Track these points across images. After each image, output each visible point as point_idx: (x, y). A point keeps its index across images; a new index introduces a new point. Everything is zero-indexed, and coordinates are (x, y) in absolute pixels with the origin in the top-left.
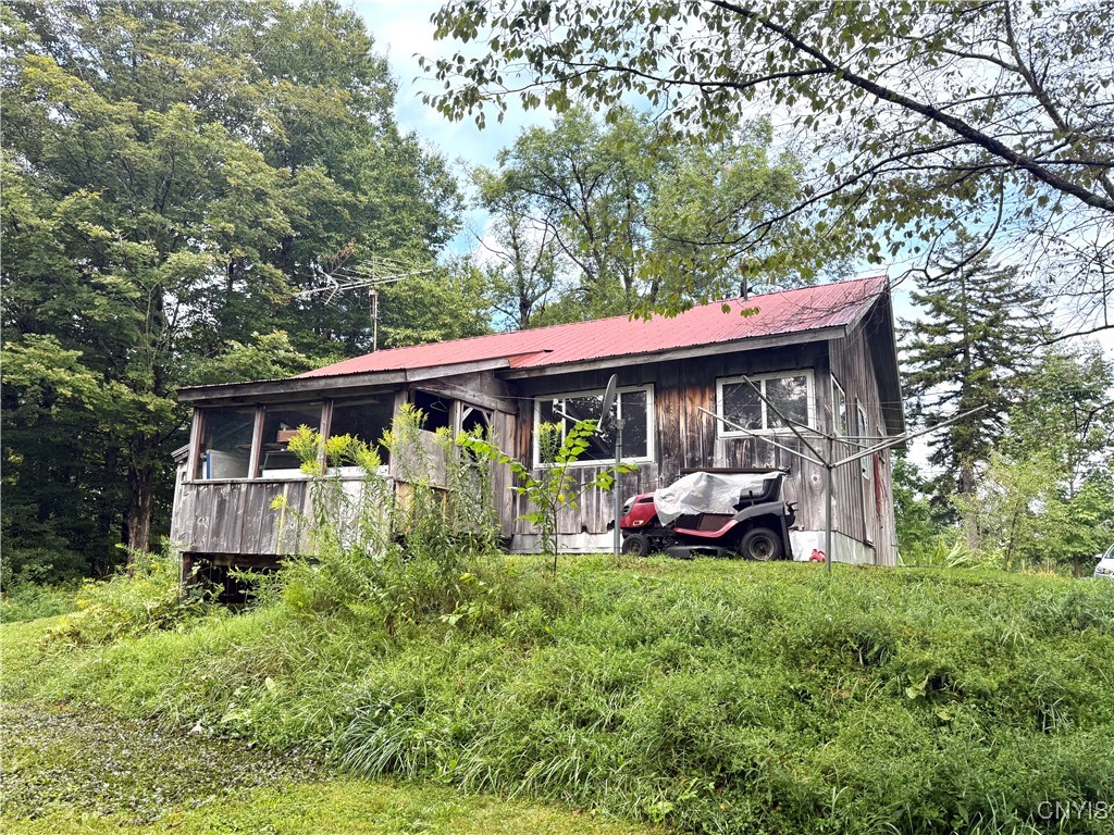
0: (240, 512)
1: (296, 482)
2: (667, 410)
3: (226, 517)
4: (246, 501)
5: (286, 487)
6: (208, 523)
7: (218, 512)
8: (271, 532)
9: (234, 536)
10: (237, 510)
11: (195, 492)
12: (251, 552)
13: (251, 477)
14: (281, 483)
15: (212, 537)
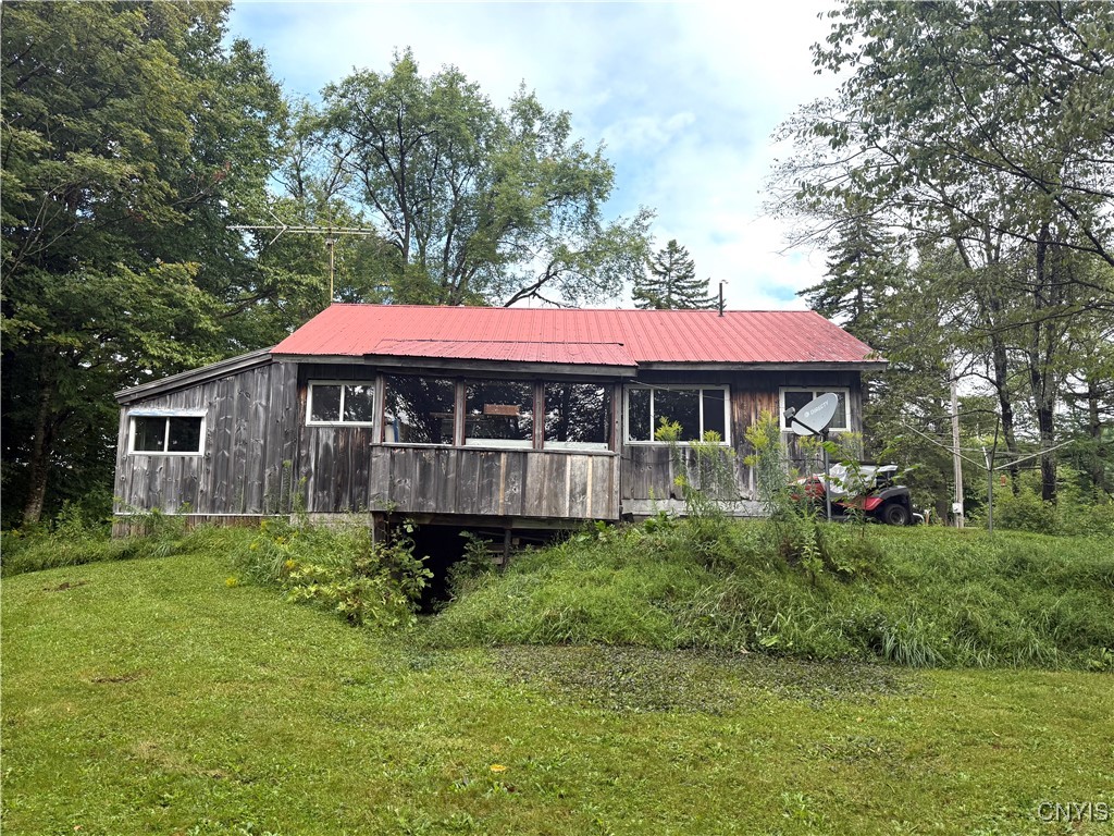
0: (451, 476)
1: (516, 452)
2: (741, 407)
3: (433, 478)
4: (458, 466)
5: (503, 456)
6: (409, 484)
7: (421, 475)
8: (491, 495)
9: (445, 497)
10: (447, 474)
11: (389, 455)
12: (468, 512)
13: (458, 444)
14: (498, 452)
15: (417, 497)
